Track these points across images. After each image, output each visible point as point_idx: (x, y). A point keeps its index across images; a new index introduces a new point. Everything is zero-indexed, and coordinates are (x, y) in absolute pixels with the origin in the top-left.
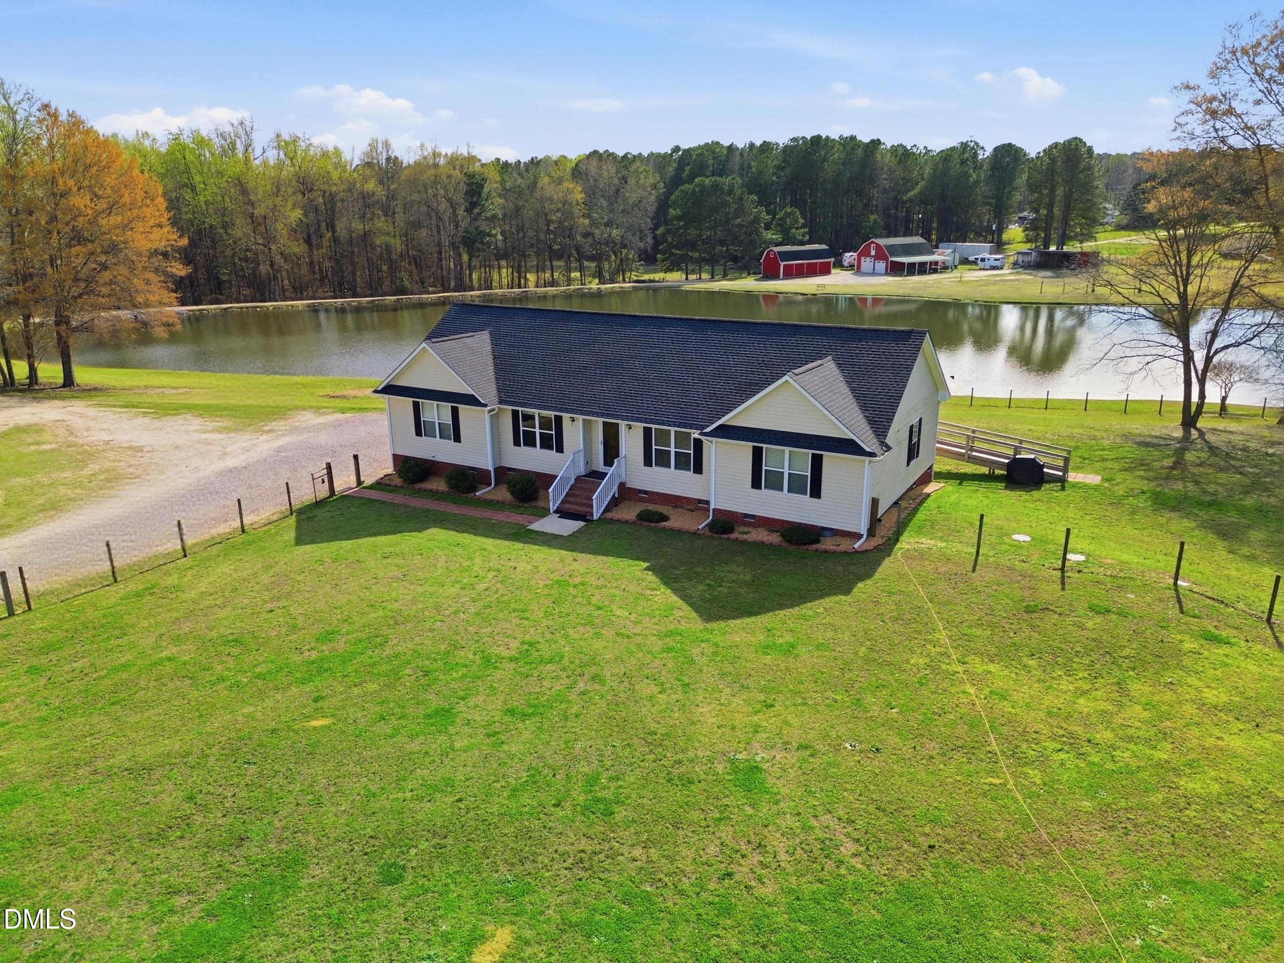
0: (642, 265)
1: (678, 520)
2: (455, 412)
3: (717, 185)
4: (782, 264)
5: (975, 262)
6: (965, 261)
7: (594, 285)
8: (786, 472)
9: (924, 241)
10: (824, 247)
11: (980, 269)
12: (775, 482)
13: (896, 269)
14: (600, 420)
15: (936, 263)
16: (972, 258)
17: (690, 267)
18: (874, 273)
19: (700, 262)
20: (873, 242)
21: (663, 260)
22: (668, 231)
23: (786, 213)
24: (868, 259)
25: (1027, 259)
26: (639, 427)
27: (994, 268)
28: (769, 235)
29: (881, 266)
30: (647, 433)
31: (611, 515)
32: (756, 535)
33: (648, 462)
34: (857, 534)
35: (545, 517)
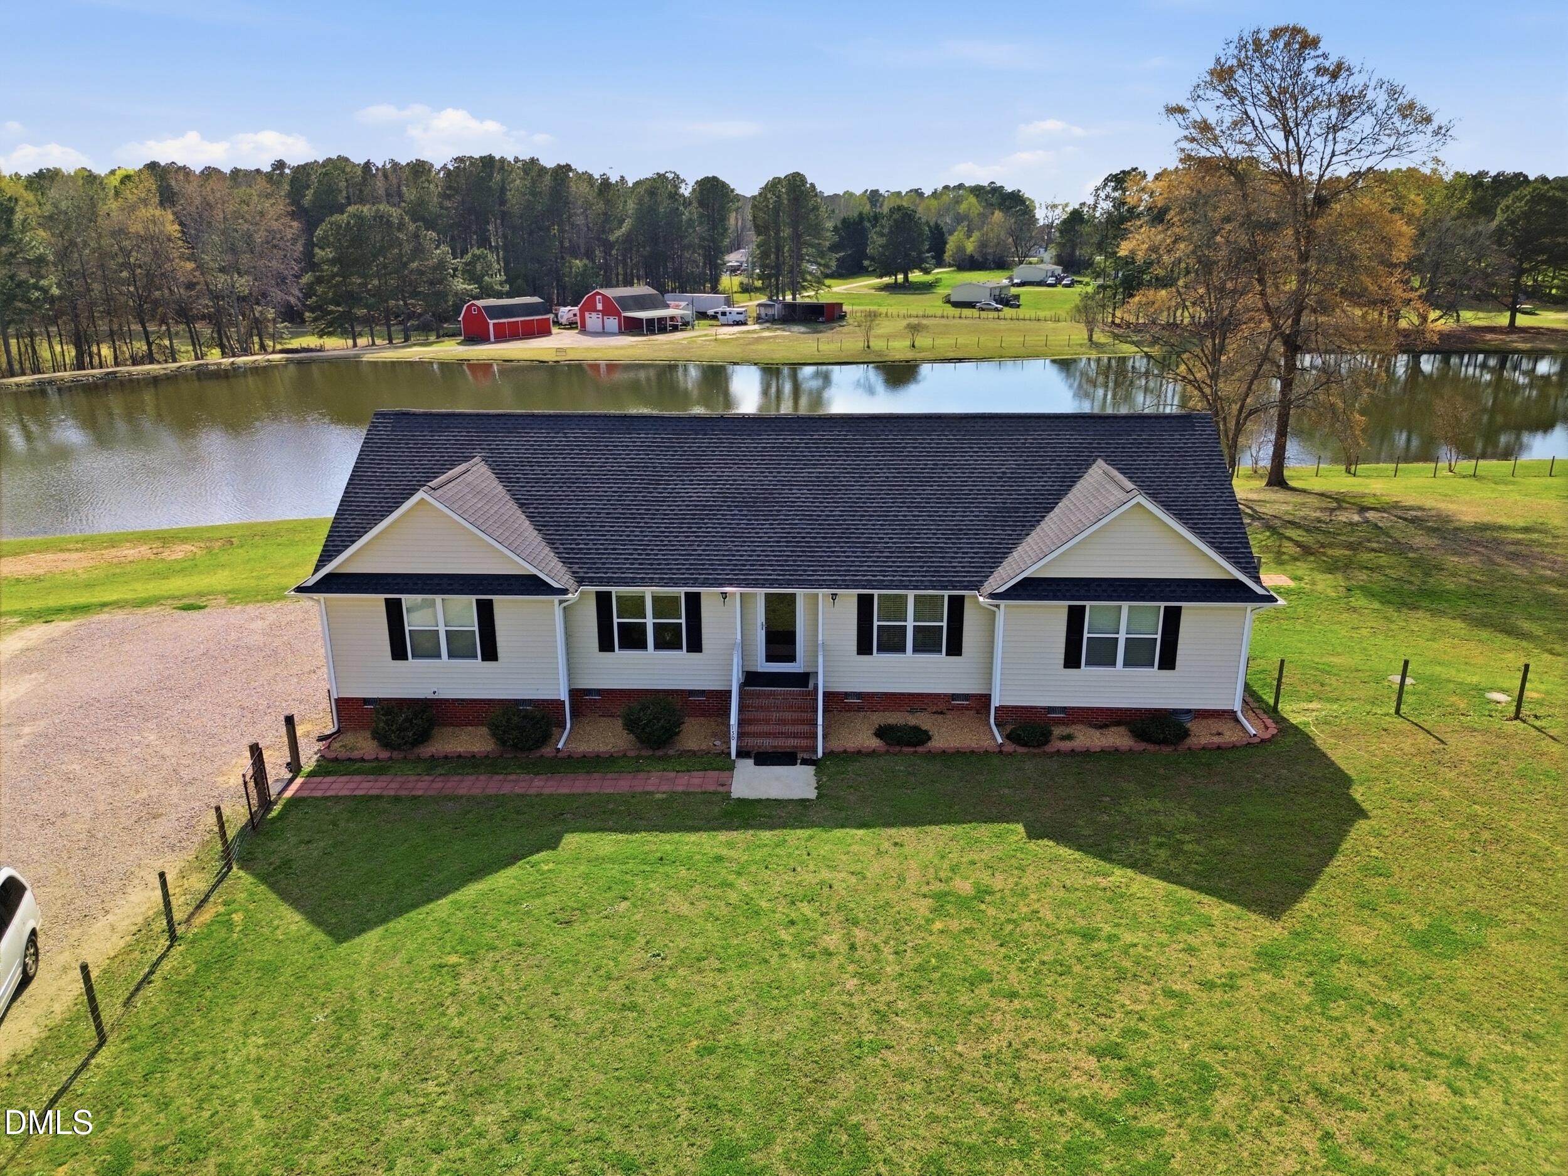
0: (286, 327)
1: (946, 736)
2: (486, 612)
3: (382, 217)
4: (491, 322)
5: (714, 317)
6: (702, 315)
7: (214, 357)
8: (1122, 635)
9: (655, 292)
10: (536, 299)
11: (723, 325)
12: (1103, 654)
13: (633, 327)
15: (672, 318)
16: (711, 312)
17: (358, 329)
18: (604, 333)
19: (369, 322)
20: (598, 294)
21: (315, 320)
22: (319, 280)
23: (474, 255)
24: (594, 315)
25: (770, 312)
26: (850, 595)
27: (738, 323)
28: (460, 285)
29: (612, 323)
30: (864, 604)
31: (836, 745)
32: (1087, 739)
33: (864, 647)
34: (1231, 715)
35: (731, 768)
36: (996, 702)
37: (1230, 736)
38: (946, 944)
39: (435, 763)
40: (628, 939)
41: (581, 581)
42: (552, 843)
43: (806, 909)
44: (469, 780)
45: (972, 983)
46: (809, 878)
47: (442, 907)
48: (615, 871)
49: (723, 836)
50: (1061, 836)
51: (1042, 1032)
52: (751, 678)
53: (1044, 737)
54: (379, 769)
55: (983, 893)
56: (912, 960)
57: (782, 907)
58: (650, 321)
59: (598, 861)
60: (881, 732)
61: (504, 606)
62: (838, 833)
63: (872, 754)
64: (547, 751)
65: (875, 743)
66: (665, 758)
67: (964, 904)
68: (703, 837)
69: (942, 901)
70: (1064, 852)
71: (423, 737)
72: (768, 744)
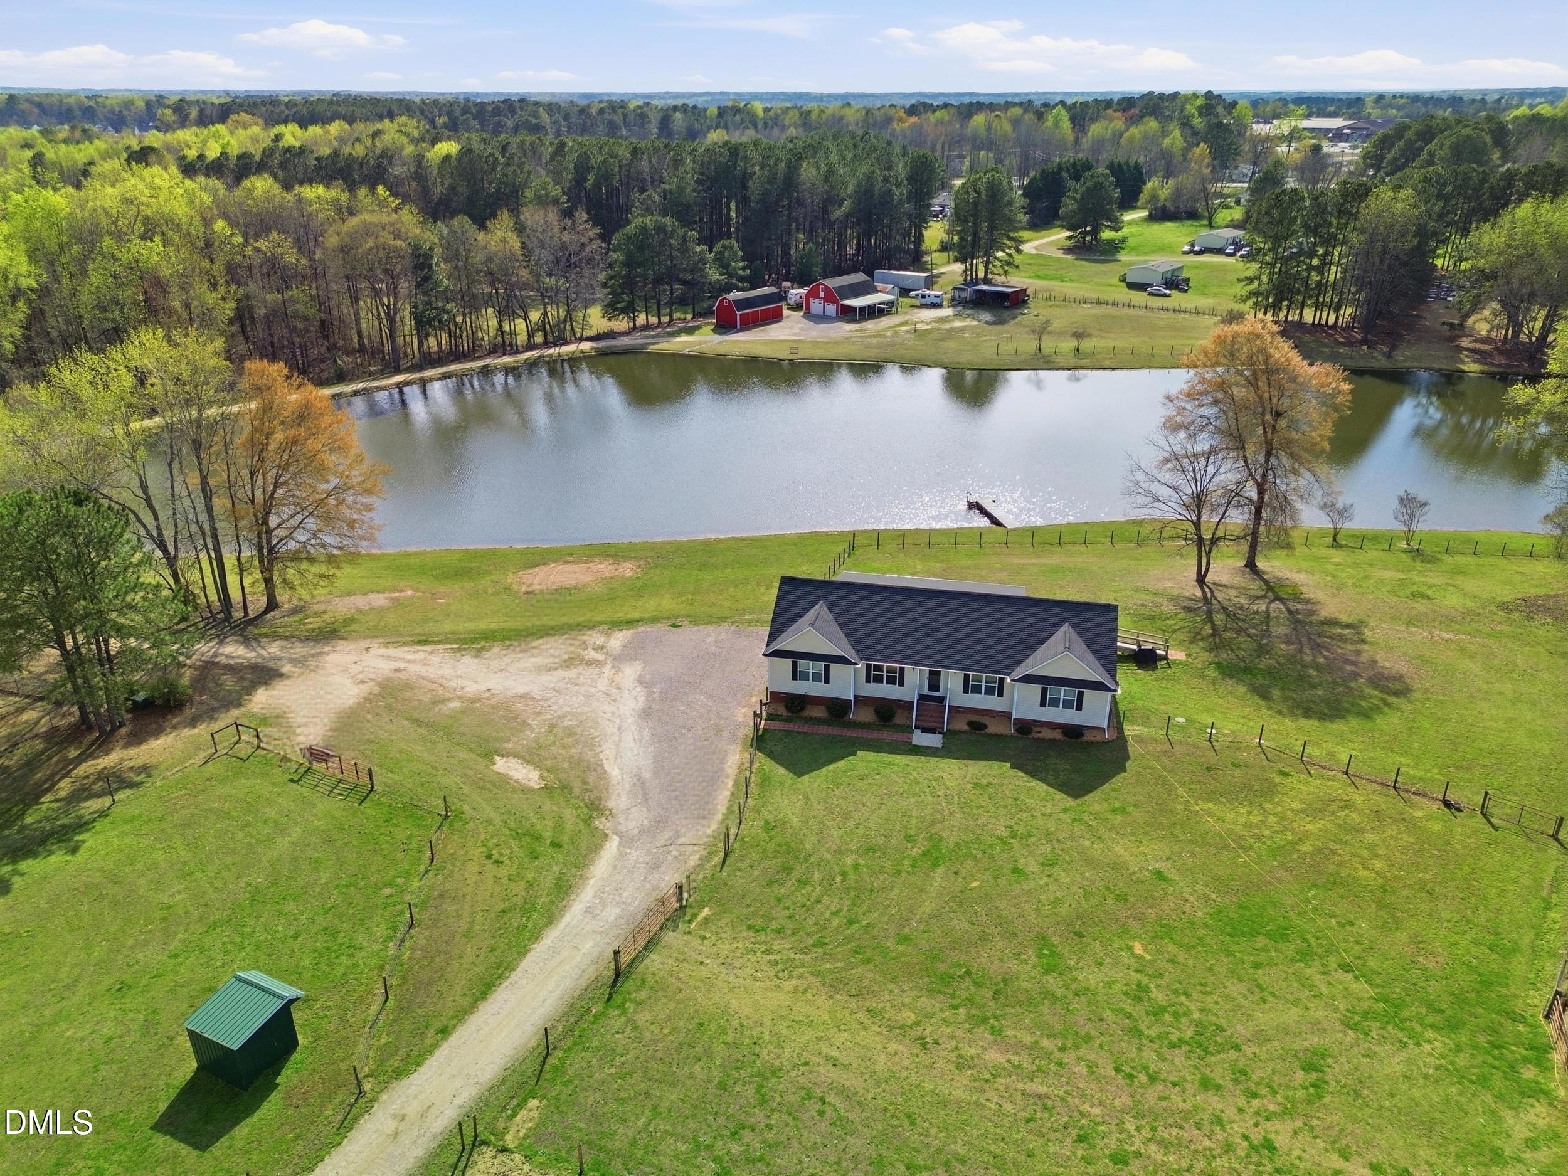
1: (994, 728)
2: (827, 668)
3: (660, 227)
4: (738, 314)
5: (915, 298)
6: (905, 292)
8: (1062, 698)
9: (866, 277)
10: (773, 289)
11: (922, 306)
12: (1055, 703)
14: (928, 669)
16: (912, 294)
18: (824, 318)
20: (821, 283)
23: (723, 246)
24: (817, 300)
26: (961, 674)
27: (935, 307)
28: (715, 279)
29: (831, 309)
30: (966, 677)
31: (952, 727)
32: (1047, 734)
33: (966, 691)
34: (1103, 729)
35: (912, 732)
36: (1014, 716)
37: (1099, 738)
38: (973, 798)
39: (809, 719)
40: (880, 786)
41: (861, 659)
42: (854, 754)
43: (934, 783)
44: (821, 728)
45: (978, 808)
46: (936, 775)
47: (824, 771)
48: (875, 766)
49: (909, 757)
50: (1020, 768)
51: (993, 821)
52: (922, 697)
53: (1030, 731)
54: (788, 720)
55: (989, 784)
56: (963, 800)
57: (926, 782)
58: (862, 309)
59: (870, 761)
60: (970, 724)
61: (833, 667)
62: (947, 760)
63: (964, 732)
64: (846, 718)
65: (966, 728)
66: (889, 726)
67: (982, 787)
68: (903, 757)
69: (976, 785)
70: (1020, 774)
71: (803, 709)
72: (926, 724)
